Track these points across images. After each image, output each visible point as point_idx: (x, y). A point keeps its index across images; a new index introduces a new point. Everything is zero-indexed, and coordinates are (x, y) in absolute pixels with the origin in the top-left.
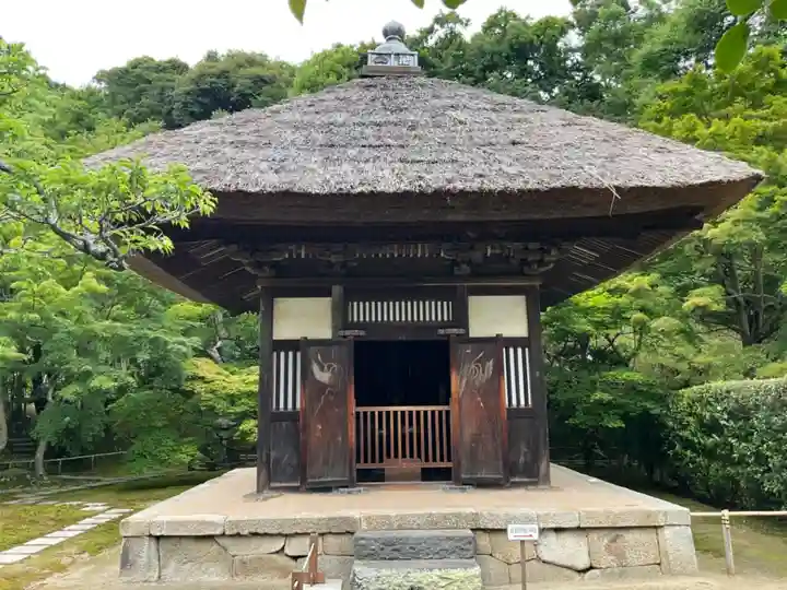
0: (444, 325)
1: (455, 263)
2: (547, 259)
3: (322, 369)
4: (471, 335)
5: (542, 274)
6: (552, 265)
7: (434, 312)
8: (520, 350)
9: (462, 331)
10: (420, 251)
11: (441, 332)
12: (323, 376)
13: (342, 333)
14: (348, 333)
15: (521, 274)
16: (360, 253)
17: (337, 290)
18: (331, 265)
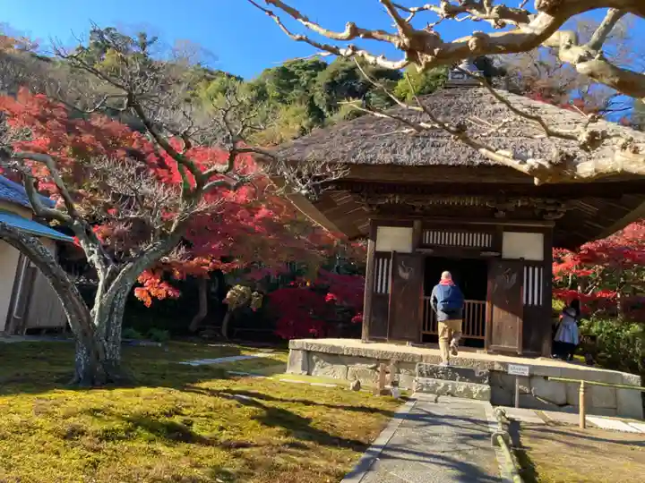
0: (485, 249)
1: (496, 210)
2: (559, 210)
3: (404, 271)
4: (503, 257)
5: (555, 220)
6: (562, 215)
7: (479, 240)
8: (536, 269)
9: (497, 254)
10: (471, 201)
11: (483, 254)
12: (405, 275)
13: (418, 250)
14: (422, 250)
15: (540, 219)
16: (433, 201)
17: (417, 223)
18: (414, 208)
